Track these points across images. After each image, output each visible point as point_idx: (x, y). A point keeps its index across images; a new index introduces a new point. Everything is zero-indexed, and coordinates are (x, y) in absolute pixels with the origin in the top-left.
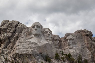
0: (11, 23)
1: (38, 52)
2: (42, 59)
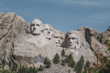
1: (37, 54)
2: (41, 62)
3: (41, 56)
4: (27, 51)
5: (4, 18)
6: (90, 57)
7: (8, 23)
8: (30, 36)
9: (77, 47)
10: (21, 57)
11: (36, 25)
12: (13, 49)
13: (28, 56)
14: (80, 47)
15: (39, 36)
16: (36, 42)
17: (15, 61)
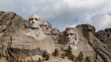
0: (7, 15)
1: (35, 47)
2: (40, 55)
3: (39, 49)
4: (25, 44)
5: (4, 16)
6: (89, 52)
7: (7, 20)
8: (29, 30)
9: (75, 43)
10: (19, 50)
11: (34, 19)
12: (11, 42)
13: (26, 49)
14: (79, 42)
15: (38, 30)
16: (34, 36)
17: (12, 54)
